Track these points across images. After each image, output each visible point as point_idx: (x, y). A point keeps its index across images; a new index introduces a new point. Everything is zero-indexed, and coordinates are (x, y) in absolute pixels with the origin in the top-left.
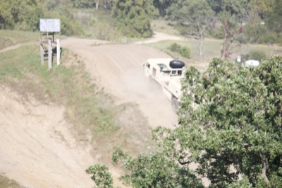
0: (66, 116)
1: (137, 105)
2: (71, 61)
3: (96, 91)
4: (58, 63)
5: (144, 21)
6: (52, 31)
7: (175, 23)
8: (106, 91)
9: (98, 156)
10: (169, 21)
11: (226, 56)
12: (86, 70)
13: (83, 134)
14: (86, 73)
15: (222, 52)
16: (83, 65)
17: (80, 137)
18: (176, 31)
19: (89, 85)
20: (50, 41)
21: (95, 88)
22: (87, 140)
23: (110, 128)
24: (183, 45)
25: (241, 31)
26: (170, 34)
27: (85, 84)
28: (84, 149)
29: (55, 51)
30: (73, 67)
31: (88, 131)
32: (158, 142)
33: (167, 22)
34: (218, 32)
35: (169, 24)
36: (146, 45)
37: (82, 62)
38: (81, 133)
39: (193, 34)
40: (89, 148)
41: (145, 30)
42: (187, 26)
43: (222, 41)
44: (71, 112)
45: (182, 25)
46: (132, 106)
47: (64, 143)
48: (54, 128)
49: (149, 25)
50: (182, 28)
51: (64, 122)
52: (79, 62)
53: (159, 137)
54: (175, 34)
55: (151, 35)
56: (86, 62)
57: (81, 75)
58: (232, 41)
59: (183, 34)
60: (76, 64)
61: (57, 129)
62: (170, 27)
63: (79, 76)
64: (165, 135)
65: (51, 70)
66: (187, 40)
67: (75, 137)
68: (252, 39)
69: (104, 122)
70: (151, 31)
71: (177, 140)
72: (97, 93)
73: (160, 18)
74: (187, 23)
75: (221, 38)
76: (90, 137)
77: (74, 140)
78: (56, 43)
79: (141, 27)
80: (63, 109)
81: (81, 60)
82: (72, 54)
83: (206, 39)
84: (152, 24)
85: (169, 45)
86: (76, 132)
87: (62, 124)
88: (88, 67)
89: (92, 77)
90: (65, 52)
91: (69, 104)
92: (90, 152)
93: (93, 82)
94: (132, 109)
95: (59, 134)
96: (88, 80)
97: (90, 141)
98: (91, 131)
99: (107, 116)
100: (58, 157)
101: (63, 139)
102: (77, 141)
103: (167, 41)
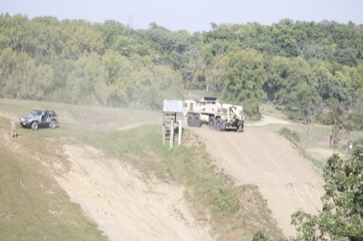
0: (186, 195)
1: (256, 187)
2: (192, 142)
3: (216, 172)
4: (180, 143)
5: (254, 105)
6: (175, 111)
7: (283, 107)
8: (226, 172)
9: (217, 236)
10: (277, 106)
11: (335, 142)
12: (207, 151)
13: (203, 214)
14: (207, 154)
15: (331, 138)
16: (204, 147)
17: (199, 217)
18: (284, 115)
19: (209, 165)
20: (172, 122)
21: (215, 168)
22: (206, 220)
23: (230, 208)
24: (293, 130)
25: (350, 118)
26: (278, 118)
27: (206, 164)
28: (203, 228)
29: (176, 131)
30: (194, 148)
31: (207, 210)
33: (275, 106)
34: (325, 118)
35: (277, 108)
37: (203, 143)
38: (200, 213)
39: (300, 119)
40: (208, 228)
41: (254, 113)
42: (295, 111)
43: (331, 127)
44: (191, 191)
45: (290, 110)
46: (251, 188)
47: (183, 221)
48: (174, 206)
49: (258, 108)
50: (289, 113)
51: (184, 201)
52: (200, 143)
53: (298, 222)
54: (283, 118)
55: (259, 118)
56: (206, 143)
57: (201, 156)
58: (341, 128)
59: (291, 118)
60: (197, 144)
61: (177, 207)
62: (277, 111)
63: (199, 157)
65: (173, 150)
66: (294, 124)
67: (194, 216)
68: (359, 126)
69: (223, 203)
70: (260, 114)
71: (317, 226)
72: (217, 174)
73: (269, 102)
74: (295, 108)
75: (328, 124)
76: (209, 217)
77: (193, 219)
78: (178, 123)
79: (250, 110)
80: (183, 188)
81: (202, 141)
82: (193, 134)
83: (316, 125)
84: (260, 108)
85: (279, 128)
86: (196, 212)
87: (182, 202)
88: (208, 148)
89: (212, 158)
90: (186, 133)
91: (189, 183)
92: (209, 232)
93: (213, 163)
94: (251, 191)
95: (179, 212)
96: (208, 161)
97: (209, 221)
99: (227, 197)
100: (177, 235)
101: (183, 218)
102: (196, 220)
103: (276, 125)
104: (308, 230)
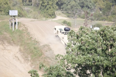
0: (20, 50)
1: (49, 45)
2: (22, 27)
3: (32, 40)
4: (17, 28)
5: (52, 11)
6: (14, 15)
7: (65, 12)
8: (36, 40)
9: (33, 67)
10: (63, 11)
11: (86, 26)
12: (28, 31)
13: (27, 57)
14: (28, 32)
15: (84, 24)
16: (27, 29)
17: (26, 59)
18: (65, 15)
19: (30, 37)
20: (13, 19)
21: (32, 39)
22: (29, 60)
23: (38, 55)
24: (68, 21)
25: (92, 15)
26: (63, 17)
27: (28, 37)
28: (27, 63)
29: (15, 23)
30: (23, 30)
31: (29, 56)
32: (58, 61)
33: (62, 12)
34: (82, 16)
35: (63, 13)
36: (53, 21)
37: (27, 28)
38: (26, 57)
39: (72, 17)
40: (30, 63)
41: (53, 15)
42: (70, 13)
43: (84, 20)
44: (22, 48)
45: (68, 13)
46: (47, 46)
47: (19, 61)
48: (15, 55)
49: (54, 13)
50: (68, 14)
51: (19, 52)
52: (25, 28)
53: (58, 59)
54: (65, 17)
55: (55, 17)
56: (28, 28)
57: (26, 33)
58: (88, 20)
59: (68, 16)
61: (16, 55)
62: (63, 14)
63: (25, 34)
64: (61, 58)
65: (14, 31)
66: (70, 19)
67: (24, 59)
68: (96, 19)
69: (36, 53)
70: (55, 15)
71: (66, 60)
72: (33, 41)
73: (59, 10)
74: (70, 12)
75: (84, 18)
76: (30, 59)
77: (23, 60)
78: (16, 20)
79: (51, 14)
80: (19, 47)
81: (26, 27)
82: (23, 24)
83: (78, 19)
84: (55, 13)
85: (63, 21)
86: (24, 57)
87: (18, 53)
88: (29, 30)
89: (31, 34)
90: (20, 24)
91: (21, 45)
92: (30, 65)
93: (31, 36)
94: (47, 47)
95: (17, 57)
96: (29, 35)
97: (30, 60)
98: (30, 56)
99: (37, 50)
100: (16, 67)
101: (19, 59)
102: (24, 60)
103: (62, 19)
104: (62, 62)
